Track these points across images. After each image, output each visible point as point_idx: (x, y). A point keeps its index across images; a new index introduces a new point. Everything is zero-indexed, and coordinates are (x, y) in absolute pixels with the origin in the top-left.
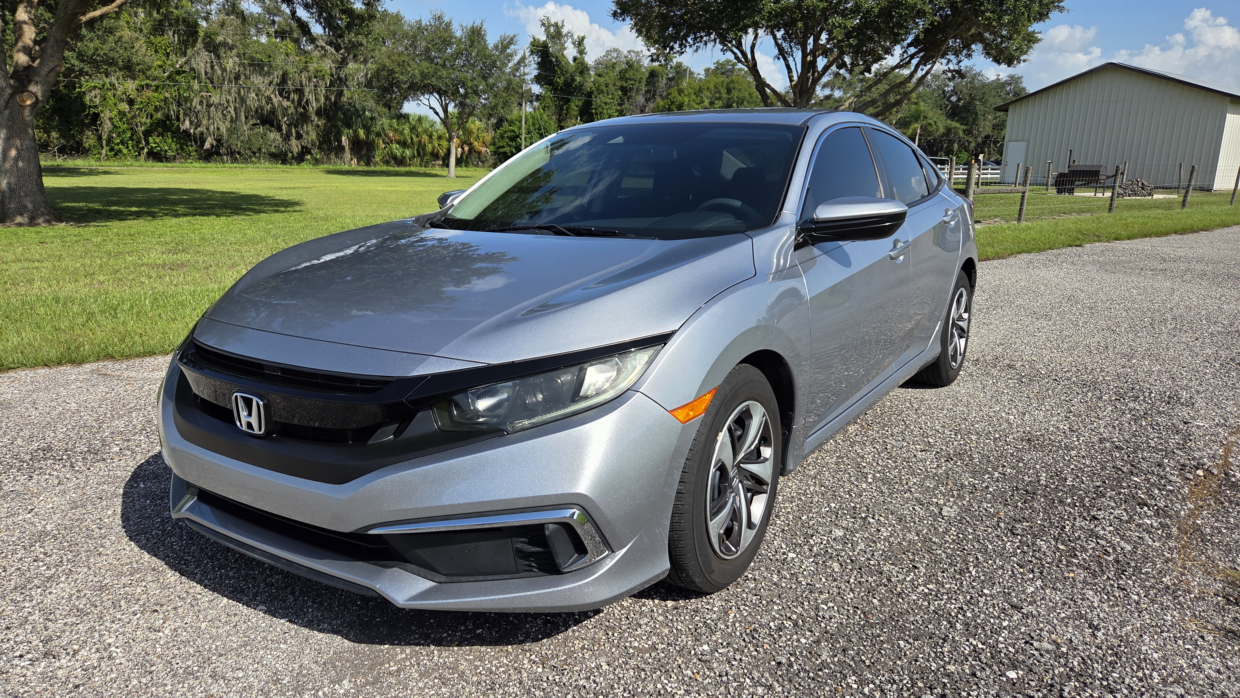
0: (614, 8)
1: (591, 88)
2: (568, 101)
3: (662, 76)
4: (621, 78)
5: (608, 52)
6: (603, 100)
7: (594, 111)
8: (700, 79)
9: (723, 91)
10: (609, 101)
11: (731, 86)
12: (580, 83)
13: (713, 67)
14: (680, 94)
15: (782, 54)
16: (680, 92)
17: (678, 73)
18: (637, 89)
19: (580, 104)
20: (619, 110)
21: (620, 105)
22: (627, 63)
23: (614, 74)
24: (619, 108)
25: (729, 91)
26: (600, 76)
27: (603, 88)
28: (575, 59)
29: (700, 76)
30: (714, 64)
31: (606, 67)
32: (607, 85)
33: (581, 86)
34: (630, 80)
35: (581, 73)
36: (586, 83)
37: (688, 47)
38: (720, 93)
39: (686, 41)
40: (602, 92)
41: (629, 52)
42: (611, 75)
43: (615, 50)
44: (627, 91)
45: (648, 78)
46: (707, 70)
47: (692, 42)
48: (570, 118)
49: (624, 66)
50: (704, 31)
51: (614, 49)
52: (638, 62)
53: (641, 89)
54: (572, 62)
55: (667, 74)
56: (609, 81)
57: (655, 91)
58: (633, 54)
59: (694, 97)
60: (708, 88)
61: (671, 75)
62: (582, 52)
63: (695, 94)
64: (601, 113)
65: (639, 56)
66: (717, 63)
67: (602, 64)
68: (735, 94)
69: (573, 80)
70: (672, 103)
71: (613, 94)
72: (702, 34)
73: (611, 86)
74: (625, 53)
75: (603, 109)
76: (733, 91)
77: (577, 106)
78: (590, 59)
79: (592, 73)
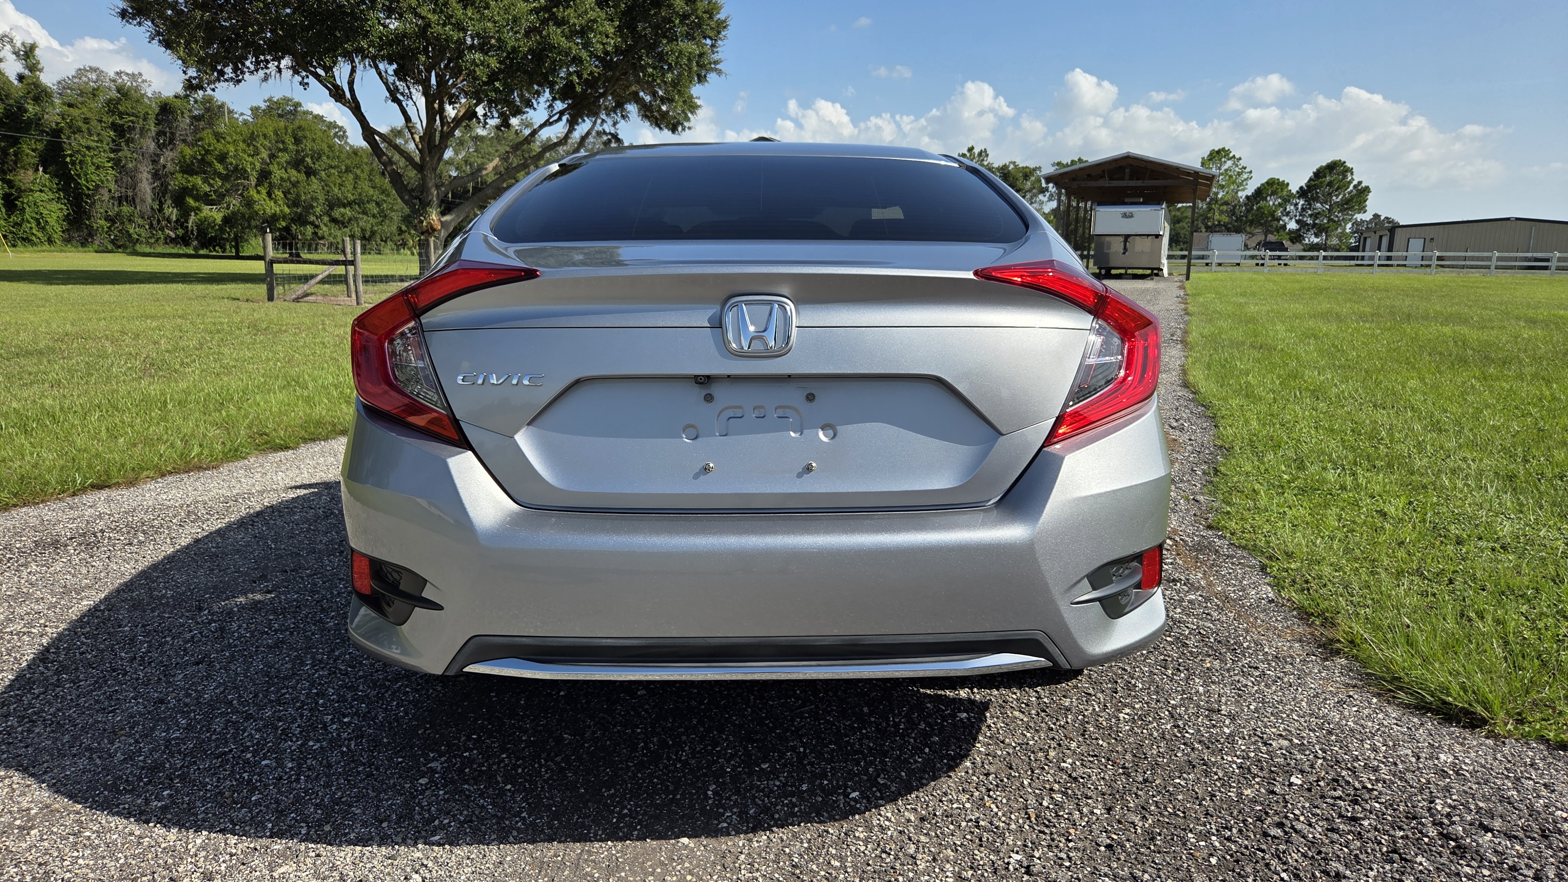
0: (122, 5)
1: (57, 124)
2: (15, 142)
3: (182, 113)
4: (111, 112)
5: (81, 72)
6: (83, 142)
7: (68, 159)
8: (246, 122)
9: (289, 140)
10: (94, 144)
11: (300, 134)
12: (36, 115)
13: (263, 106)
14: (218, 141)
15: (394, 95)
16: (218, 136)
17: (208, 110)
18: (142, 129)
19: (40, 146)
20: (113, 159)
21: (113, 151)
22: (119, 90)
23: (98, 104)
24: (112, 156)
25: (297, 141)
26: (70, 105)
27: (80, 124)
28: (21, 78)
29: (245, 117)
30: (265, 101)
31: (82, 94)
32: (86, 121)
33: (37, 122)
34: (127, 114)
35: (37, 99)
36: (46, 116)
37: (247, 74)
38: (283, 142)
39: (243, 64)
40: (79, 130)
41: (117, 73)
42: (92, 106)
43: (93, 70)
44: (124, 131)
45: (157, 115)
46: (255, 110)
47: (252, 67)
48: (24, 168)
49: (114, 94)
50: (269, 54)
51: (90, 68)
52: (137, 89)
53: (150, 130)
54: (16, 82)
55: (190, 111)
56: (89, 115)
57: (173, 134)
58: (125, 77)
59: (242, 146)
60: (265, 136)
61: (196, 113)
62: (33, 67)
63: (244, 141)
64: (81, 162)
65: (136, 81)
66: (270, 100)
67: (71, 89)
68: (308, 145)
69: (22, 110)
70: (207, 152)
71: (99, 135)
72: (268, 57)
73: (94, 123)
74: (112, 74)
75: (84, 156)
76: (304, 141)
77: (34, 150)
78: (48, 78)
79: (57, 101)
